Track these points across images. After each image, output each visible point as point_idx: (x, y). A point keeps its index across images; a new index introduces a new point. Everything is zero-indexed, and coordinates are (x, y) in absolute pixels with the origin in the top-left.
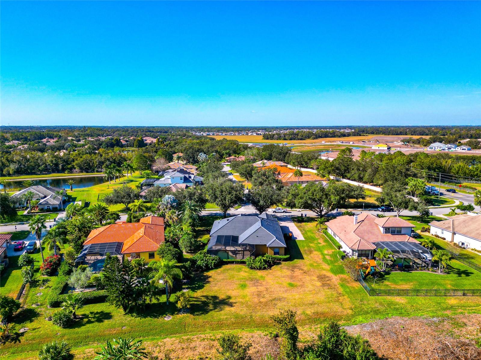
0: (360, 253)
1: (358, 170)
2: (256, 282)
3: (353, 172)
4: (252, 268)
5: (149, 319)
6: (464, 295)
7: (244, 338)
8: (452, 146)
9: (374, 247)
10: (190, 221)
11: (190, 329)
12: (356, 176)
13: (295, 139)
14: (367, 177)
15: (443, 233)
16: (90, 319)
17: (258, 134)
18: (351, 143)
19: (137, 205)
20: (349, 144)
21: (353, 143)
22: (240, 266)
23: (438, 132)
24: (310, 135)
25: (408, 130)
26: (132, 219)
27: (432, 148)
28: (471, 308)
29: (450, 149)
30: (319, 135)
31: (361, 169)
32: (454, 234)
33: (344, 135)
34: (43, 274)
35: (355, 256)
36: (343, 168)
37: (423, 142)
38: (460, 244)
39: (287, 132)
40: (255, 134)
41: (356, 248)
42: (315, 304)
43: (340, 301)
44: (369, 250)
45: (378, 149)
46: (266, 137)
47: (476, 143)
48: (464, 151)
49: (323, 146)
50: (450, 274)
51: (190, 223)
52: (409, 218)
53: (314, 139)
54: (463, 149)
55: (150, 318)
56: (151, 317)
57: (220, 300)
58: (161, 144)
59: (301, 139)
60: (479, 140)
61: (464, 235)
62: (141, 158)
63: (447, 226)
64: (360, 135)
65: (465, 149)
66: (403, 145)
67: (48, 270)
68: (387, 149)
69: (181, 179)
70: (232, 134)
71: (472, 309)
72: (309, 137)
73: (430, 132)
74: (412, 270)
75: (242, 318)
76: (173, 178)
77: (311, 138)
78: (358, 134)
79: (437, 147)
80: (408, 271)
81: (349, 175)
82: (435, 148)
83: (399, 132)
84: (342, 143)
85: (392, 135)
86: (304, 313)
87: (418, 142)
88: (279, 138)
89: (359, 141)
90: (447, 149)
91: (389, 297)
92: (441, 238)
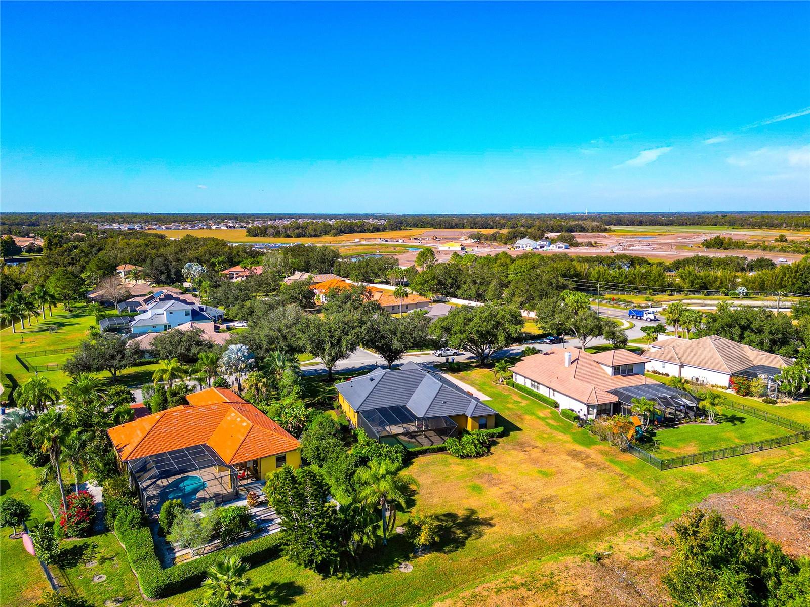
0: (599, 409)
1: (475, 282)
2: (491, 479)
3: (465, 287)
4: (462, 457)
5: (372, 577)
6: (761, 449)
7: (557, 573)
8: (545, 243)
9: (615, 399)
10: (296, 388)
11: (459, 580)
12: (473, 292)
13: (304, 236)
14: (489, 294)
15: (664, 367)
16: (263, 602)
17: (231, 227)
18: (400, 241)
19: (167, 371)
20: (397, 243)
21: (404, 242)
22: (440, 456)
23: (506, 223)
24: (328, 230)
25: (465, 221)
26: (169, 399)
27: (520, 247)
28: (779, 465)
29: (543, 247)
30: (341, 229)
31: (478, 281)
32: (682, 366)
33: (377, 229)
34: (66, 534)
35: (593, 414)
36: (450, 281)
37: (501, 238)
38: (694, 380)
39: (286, 222)
40: (224, 228)
41: (594, 401)
42: (604, 497)
43: (631, 485)
44: (610, 403)
45: (448, 249)
46: (252, 233)
47: (570, 239)
48: (561, 250)
49: (362, 247)
50: (721, 423)
51: (298, 393)
52: (595, 351)
53: (335, 235)
54: (559, 248)
55: (376, 575)
56: (376, 573)
57: (462, 519)
58: (56, 248)
59: (315, 236)
60: (573, 233)
61: (698, 367)
62: (68, 278)
63: (668, 357)
64: (401, 229)
65: (562, 248)
66: (476, 243)
67: (84, 525)
68: (460, 249)
69: (186, 315)
70: (180, 228)
71: (781, 467)
72: (326, 233)
73: (495, 224)
74: (677, 424)
75: (525, 541)
76: (171, 313)
77: (331, 234)
78: (397, 227)
79: (526, 245)
80: (673, 426)
81: (459, 292)
82: (523, 247)
83: (454, 224)
84: (386, 241)
85: (445, 228)
86: (602, 515)
87: (494, 238)
88: (277, 234)
89: (409, 237)
90: (538, 247)
91: (684, 468)
92: (663, 374)
